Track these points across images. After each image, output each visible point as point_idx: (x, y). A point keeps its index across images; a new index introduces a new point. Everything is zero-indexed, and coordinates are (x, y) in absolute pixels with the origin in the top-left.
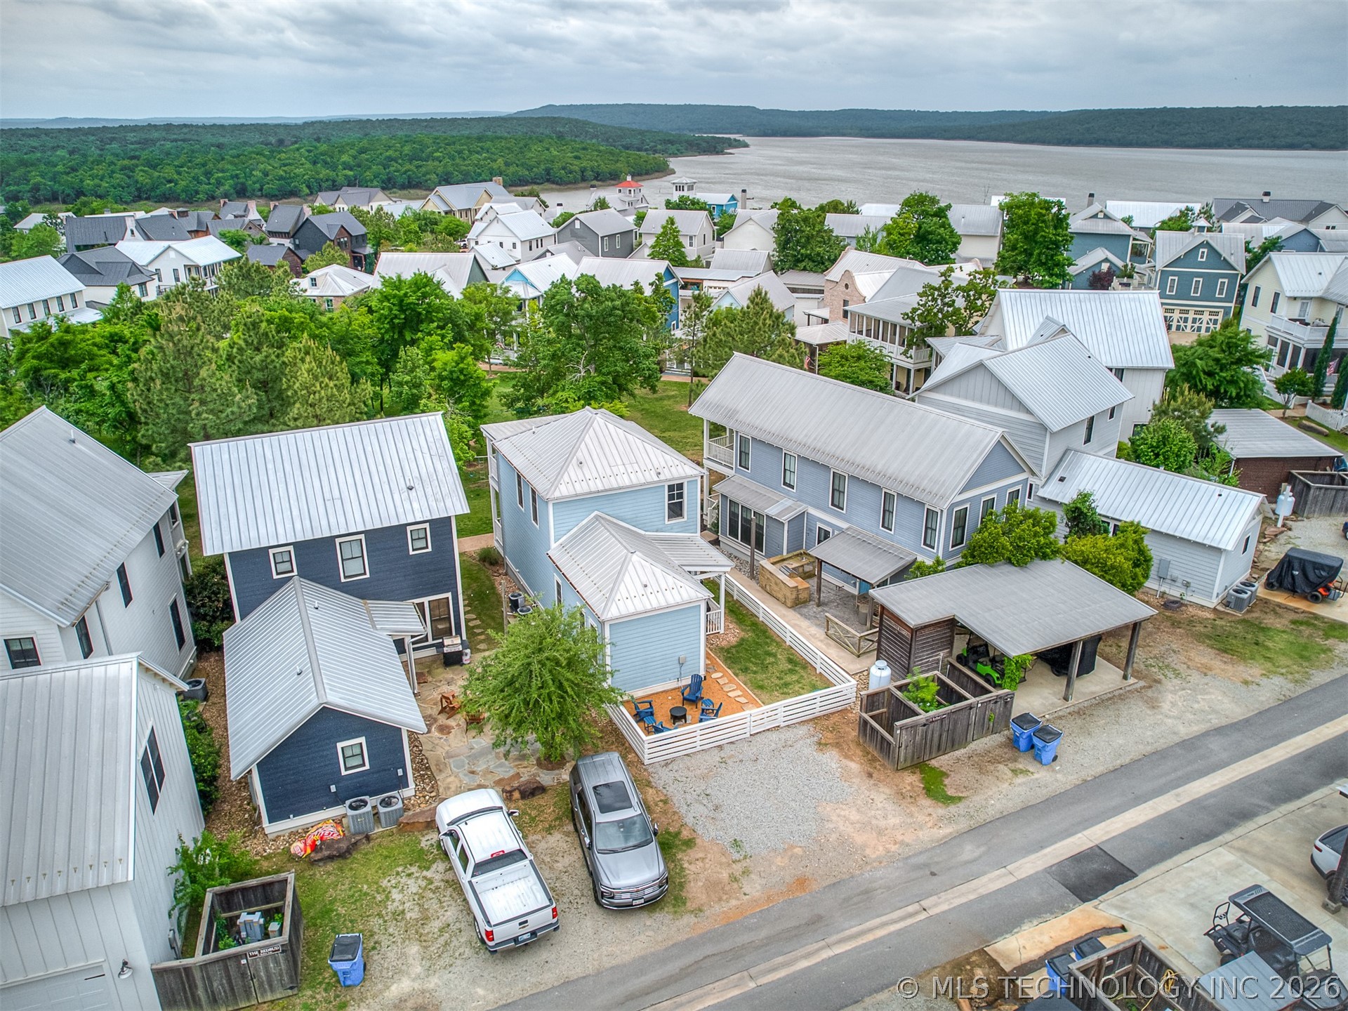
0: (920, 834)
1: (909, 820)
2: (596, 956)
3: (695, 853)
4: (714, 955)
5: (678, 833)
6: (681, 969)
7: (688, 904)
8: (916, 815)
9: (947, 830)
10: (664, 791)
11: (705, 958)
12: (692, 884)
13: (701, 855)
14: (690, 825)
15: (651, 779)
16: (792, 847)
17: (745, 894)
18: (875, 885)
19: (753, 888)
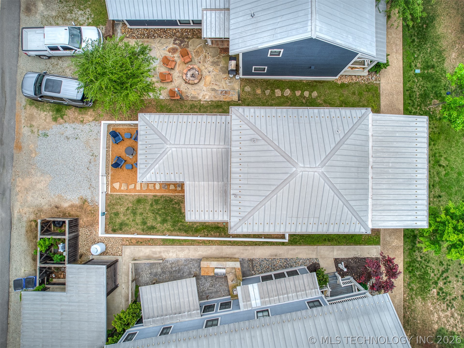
0: (19, 203)
1: (27, 204)
2: (24, 68)
3: (49, 119)
4: (6, 104)
5: (63, 118)
6: (5, 91)
7: (29, 106)
8: (28, 209)
9: (16, 215)
10: (88, 124)
11: (6, 101)
12: (36, 111)
13: (47, 120)
14: (64, 124)
15: (97, 122)
16: (36, 154)
17: (24, 126)
18: (5, 171)
19: (25, 131)
